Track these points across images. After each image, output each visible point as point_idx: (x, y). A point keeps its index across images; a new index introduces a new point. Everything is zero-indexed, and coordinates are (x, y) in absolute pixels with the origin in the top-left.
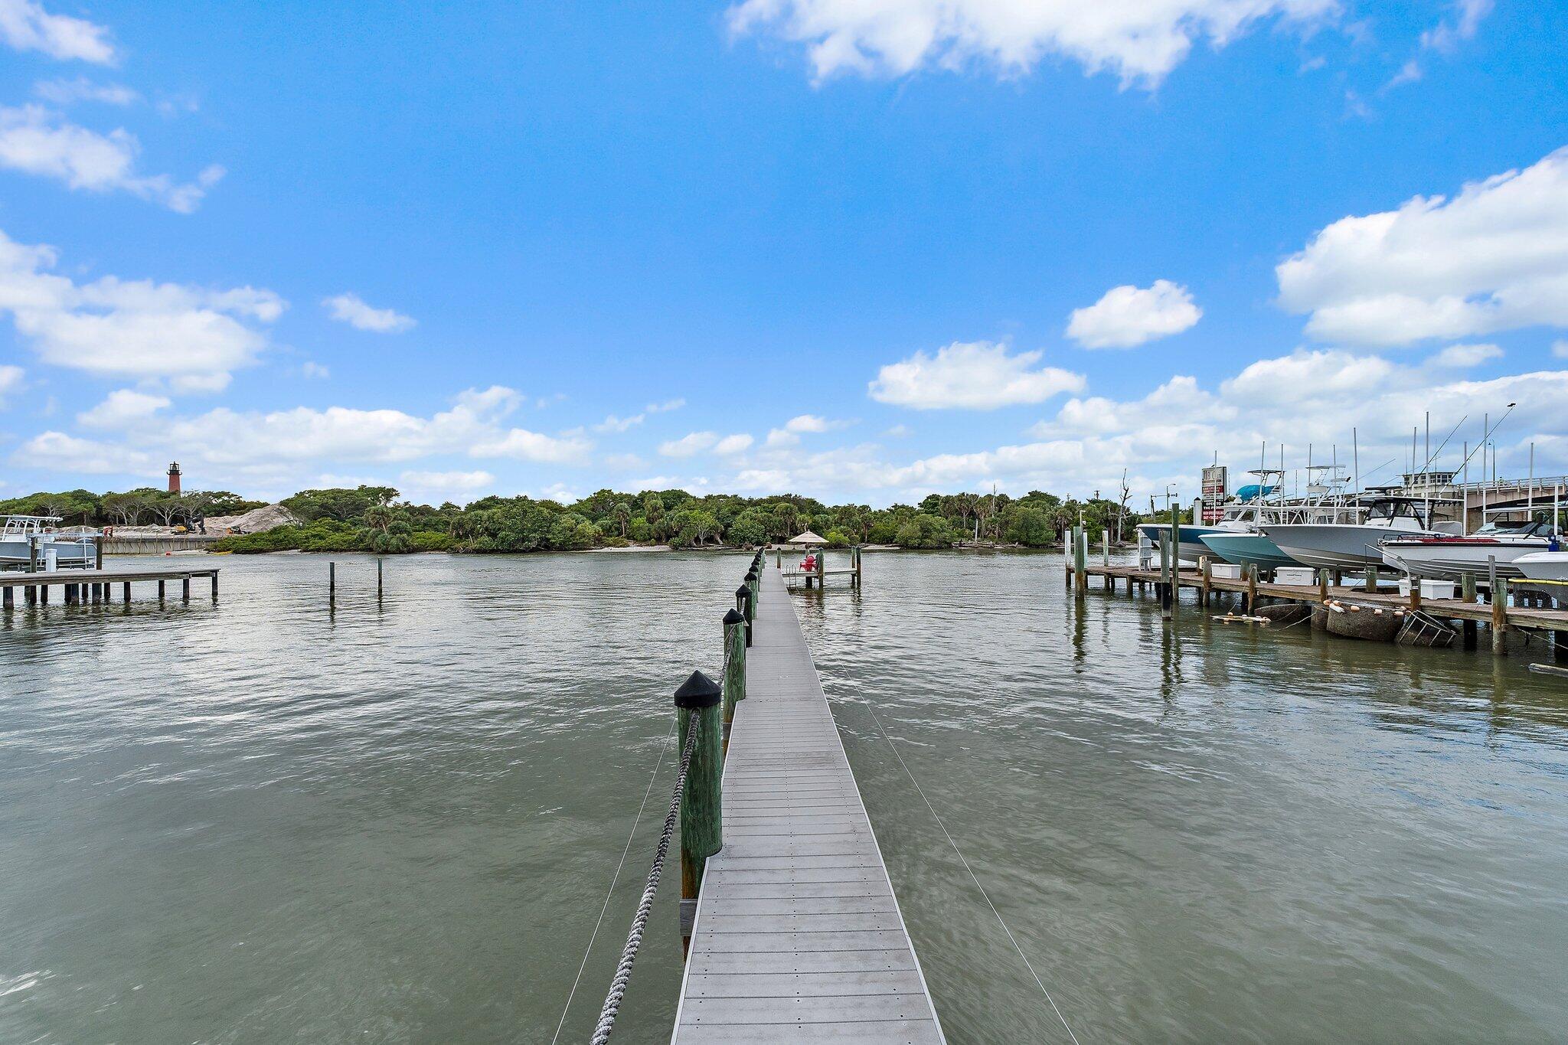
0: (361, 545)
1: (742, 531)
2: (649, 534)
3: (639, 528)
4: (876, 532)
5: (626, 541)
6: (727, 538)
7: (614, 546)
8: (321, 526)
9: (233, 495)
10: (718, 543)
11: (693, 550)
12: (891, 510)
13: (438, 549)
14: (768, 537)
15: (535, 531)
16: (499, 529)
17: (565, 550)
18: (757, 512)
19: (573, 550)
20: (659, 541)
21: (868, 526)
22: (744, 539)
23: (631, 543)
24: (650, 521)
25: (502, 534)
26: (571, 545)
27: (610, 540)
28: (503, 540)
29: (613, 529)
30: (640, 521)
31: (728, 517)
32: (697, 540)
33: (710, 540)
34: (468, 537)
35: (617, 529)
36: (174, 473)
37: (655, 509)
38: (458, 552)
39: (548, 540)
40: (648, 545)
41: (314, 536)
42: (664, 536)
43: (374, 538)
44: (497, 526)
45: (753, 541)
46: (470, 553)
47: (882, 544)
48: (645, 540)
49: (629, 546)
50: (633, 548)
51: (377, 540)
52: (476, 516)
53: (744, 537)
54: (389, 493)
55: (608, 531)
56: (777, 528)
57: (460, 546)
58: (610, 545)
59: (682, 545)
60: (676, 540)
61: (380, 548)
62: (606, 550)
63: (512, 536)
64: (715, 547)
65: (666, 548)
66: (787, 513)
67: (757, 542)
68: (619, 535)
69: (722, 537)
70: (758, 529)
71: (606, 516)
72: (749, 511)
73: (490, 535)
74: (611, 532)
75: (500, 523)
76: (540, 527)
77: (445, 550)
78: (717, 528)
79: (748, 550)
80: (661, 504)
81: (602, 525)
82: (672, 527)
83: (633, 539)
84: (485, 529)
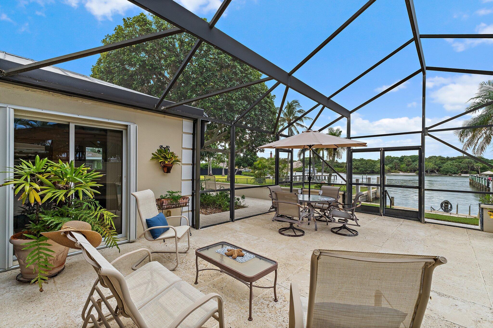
3: (403, 168)
5: (398, 171)
6: (439, 171)
7: (394, 173)
10: (436, 173)
14: (459, 172)
15: (370, 168)
18: (453, 162)
20: (411, 171)
22: (448, 172)
23: (400, 172)
24: (408, 165)
27: (393, 171)
28: (361, 170)
30: (403, 166)
31: (440, 164)
32: (427, 172)
33: (432, 171)
35: (395, 168)
37: (409, 162)
40: (407, 173)
42: (414, 170)
48: (406, 171)
49: (400, 173)
50: (401, 173)
55: (392, 168)
58: (393, 173)
64: (434, 174)
65: (414, 174)
66: (469, 163)
67: (455, 173)
68: (396, 169)
69: (438, 171)
70: (455, 169)
71: (390, 164)
72: (449, 162)
73: (357, 169)
74: (393, 169)
75: (359, 166)
76: (371, 167)
77: (344, 172)
78: (435, 168)
79: (450, 175)
80: (410, 159)
81: (389, 167)
82: (416, 168)
83: (401, 171)
84: (355, 167)
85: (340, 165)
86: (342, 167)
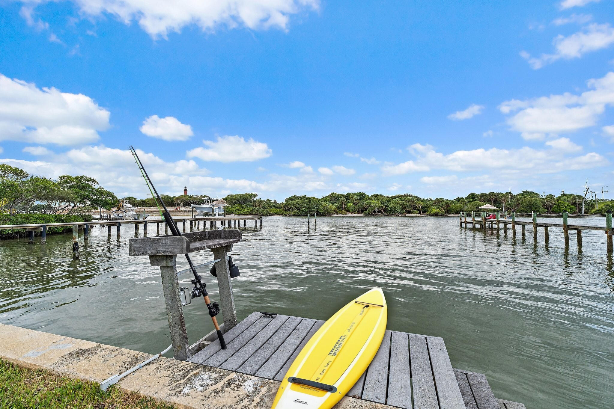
0: (253, 213)
1: (393, 208)
2: (354, 210)
3: (350, 207)
4: (452, 209)
5: (346, 212)
7: (342, 214)
8: (237, 207)
9: (208, 197)
10: (383, 213)
11: (373, 216)
12: (455, 200)
13: (279, 214)
14: (404, 211)
15: (314, 208)
16: (300, 207)
17: (324, 215)
18: (397, 201)
19: (327, 215)
20: (358, 212)
21: (448, 206)
22: (394, 212)
24: (355, 204)
25: (303, 209)
26: (326, 213)
27: (340, 212)
28: (303, 211)
29: (340, 207)
30: (350, 204)
31: (386, 203)
32: (374, 212)
33: (379, 212)
34: (289, 210)
35: (341, 208)
36: (186, 190)
37: (356, 200)
38: (287, 216)
39: (319, 211)
40: (355, 214)
41: (237, 210)
42: (362, 210)
43: (258, 210)
44: (300, 206)
45: (399, 212)
46: (291, 216)
47: (455, 214)
48: (353, 212)
49: (347, 214)
50: (349, 215)
51: (259, 211)
52: (292, 202)
53: (394, 211)
54: (255, 196)
55: (338, 208)
56: (407, 207)
57: (287, 213)
59: (368, 214)
60: (367, 212)
61: (260, 214)
62: (339, 215)
63: (306, 210)
64: (382, 215)
65: (362, 215)
66: (411, 201)
67: (400, 213)
68: (343, 210)
69: (385, 211)
70: (400, 208)
71: (336, 203)
72: (394, 200)
73: (298, 209)
74: (340, 208)
75: (301, 205)
76: (316, 206)
77: (282, 215)
78: (382, 207)
79: (397, 216)
80: (357, 198)
81: (336, 206)
82: (364, 207)
83: (348, 211)
84: (296, 207)
85: (277, 206)
86: (280, 208)
